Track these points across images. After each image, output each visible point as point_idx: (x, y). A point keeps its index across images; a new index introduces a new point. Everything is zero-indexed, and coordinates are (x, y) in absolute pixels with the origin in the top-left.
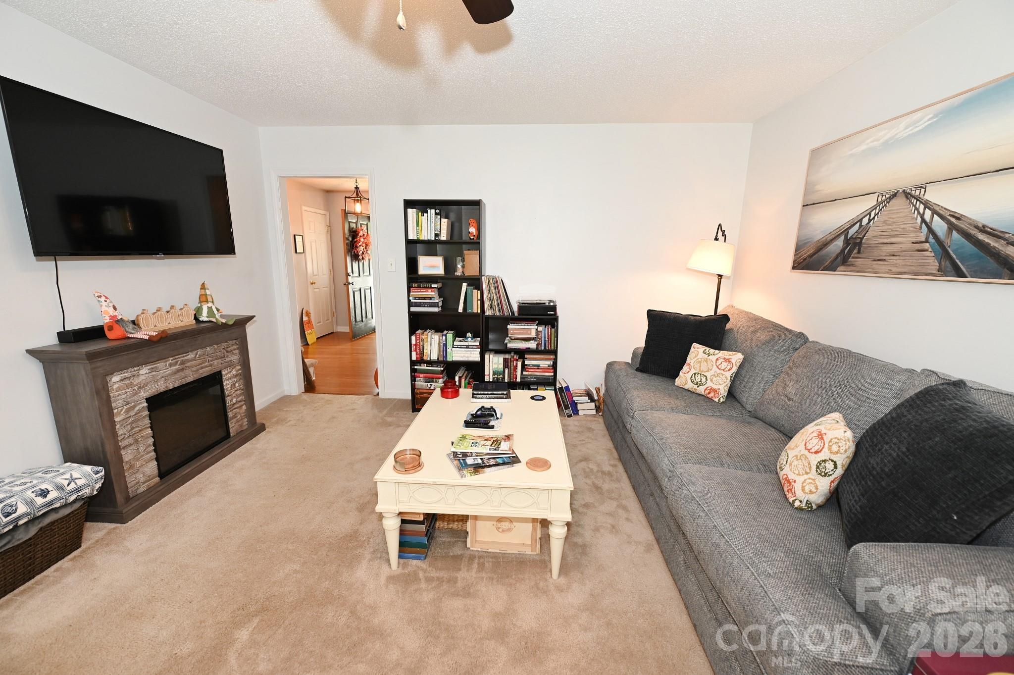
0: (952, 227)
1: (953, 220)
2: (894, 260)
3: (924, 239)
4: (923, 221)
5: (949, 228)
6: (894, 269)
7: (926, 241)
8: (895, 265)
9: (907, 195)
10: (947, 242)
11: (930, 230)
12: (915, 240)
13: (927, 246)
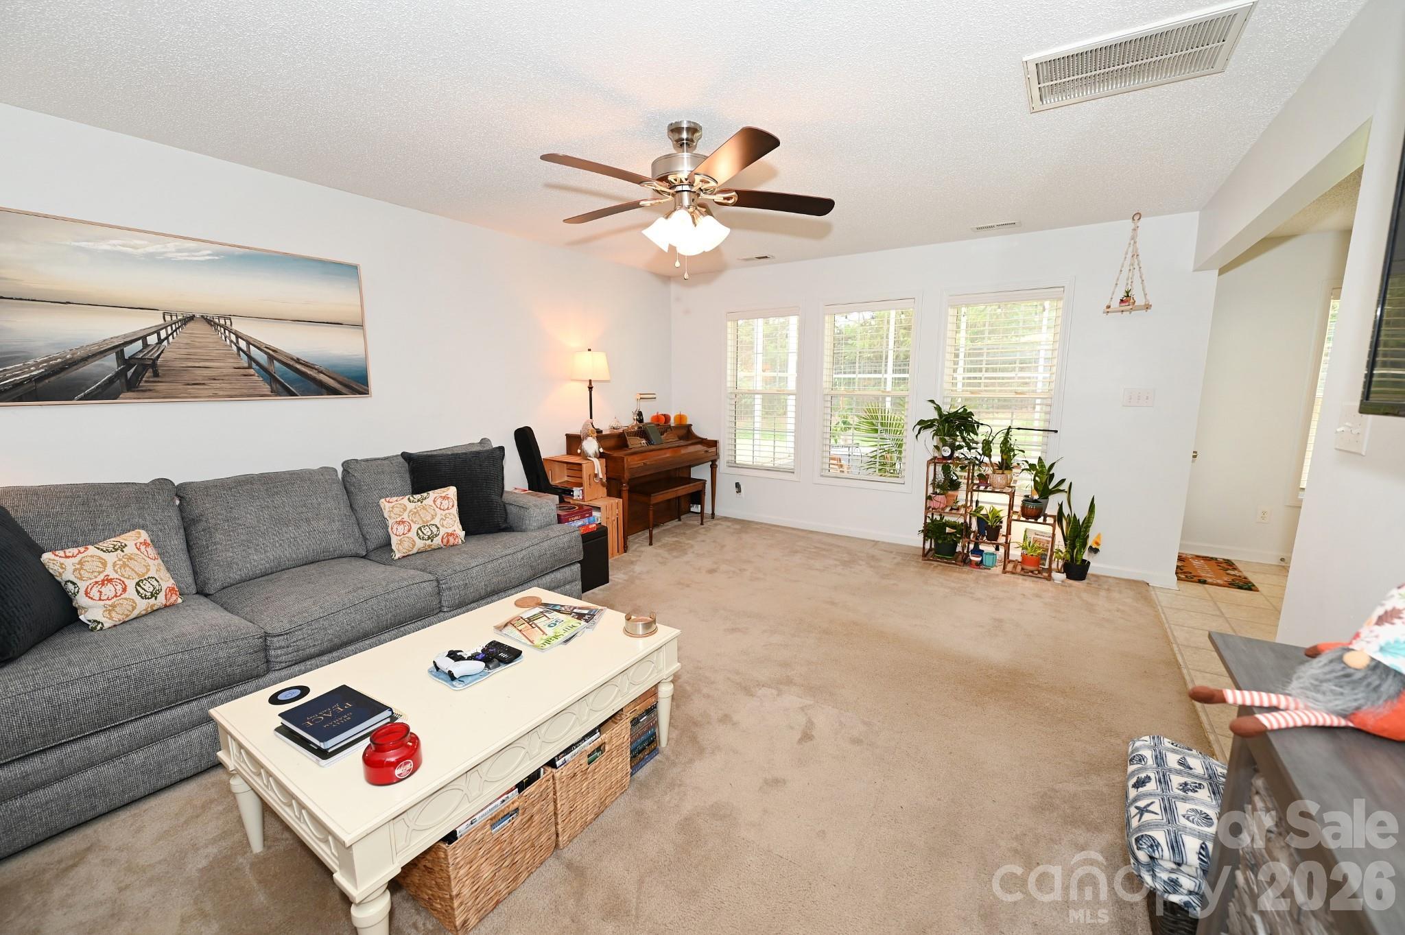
0: (271, 358)
1: (271, 352)
2: (217, 384)
3: (246, 365)
4: (239, 349)
5: (268, 357)
6: (221, 393)
7: (250, 367)
8: (221, 389)
9: (209, 321)
10: (271, 369)
11: (250, 358)
12: (236, 365)
13: (252, 371)
